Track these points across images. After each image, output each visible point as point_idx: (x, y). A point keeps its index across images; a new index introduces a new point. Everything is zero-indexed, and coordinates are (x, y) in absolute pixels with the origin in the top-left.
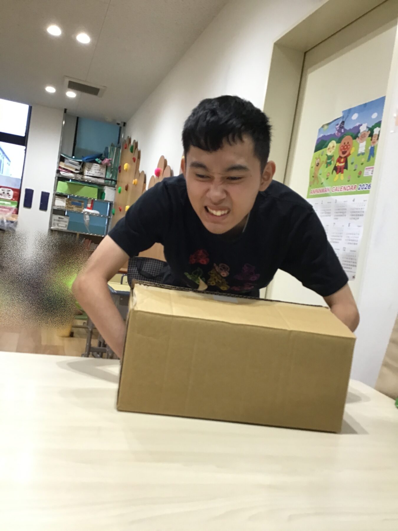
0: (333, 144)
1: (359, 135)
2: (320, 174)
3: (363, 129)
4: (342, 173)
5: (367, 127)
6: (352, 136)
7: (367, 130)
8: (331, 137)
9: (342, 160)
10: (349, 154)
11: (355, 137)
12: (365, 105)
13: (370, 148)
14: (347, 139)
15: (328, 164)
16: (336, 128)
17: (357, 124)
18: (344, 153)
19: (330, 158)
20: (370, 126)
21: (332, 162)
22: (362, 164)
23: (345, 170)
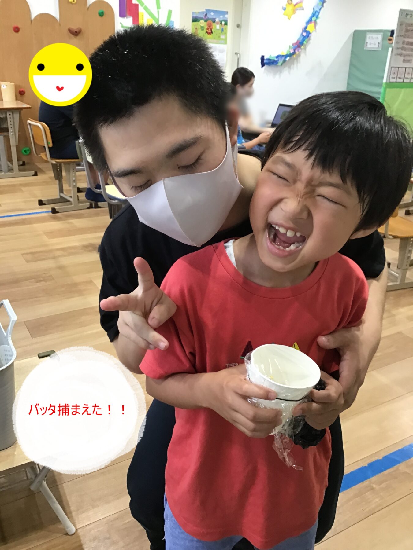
0: (202, 21)
1: (216, 22)
2: (199, 33)
3: (217, 20)
4: (211, 34)
5: (219, 20)
6: (212, 21)
7: (219, 21)
8: (201, 19)
9: (209, 29)
10: (212, 28)
11: (214, 22)
12: (216, 11)
13: (221, 28)
14: (210, 21)
15: (202, 30)
16: (203, 16)
17: (214, 17)
18: (210, 27)
19: (202, 27)
20: (221, 20)
21: (204, 29)
22: (219, 33)
23: (212, 34)
